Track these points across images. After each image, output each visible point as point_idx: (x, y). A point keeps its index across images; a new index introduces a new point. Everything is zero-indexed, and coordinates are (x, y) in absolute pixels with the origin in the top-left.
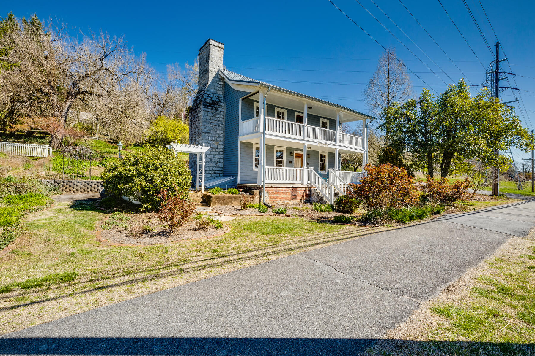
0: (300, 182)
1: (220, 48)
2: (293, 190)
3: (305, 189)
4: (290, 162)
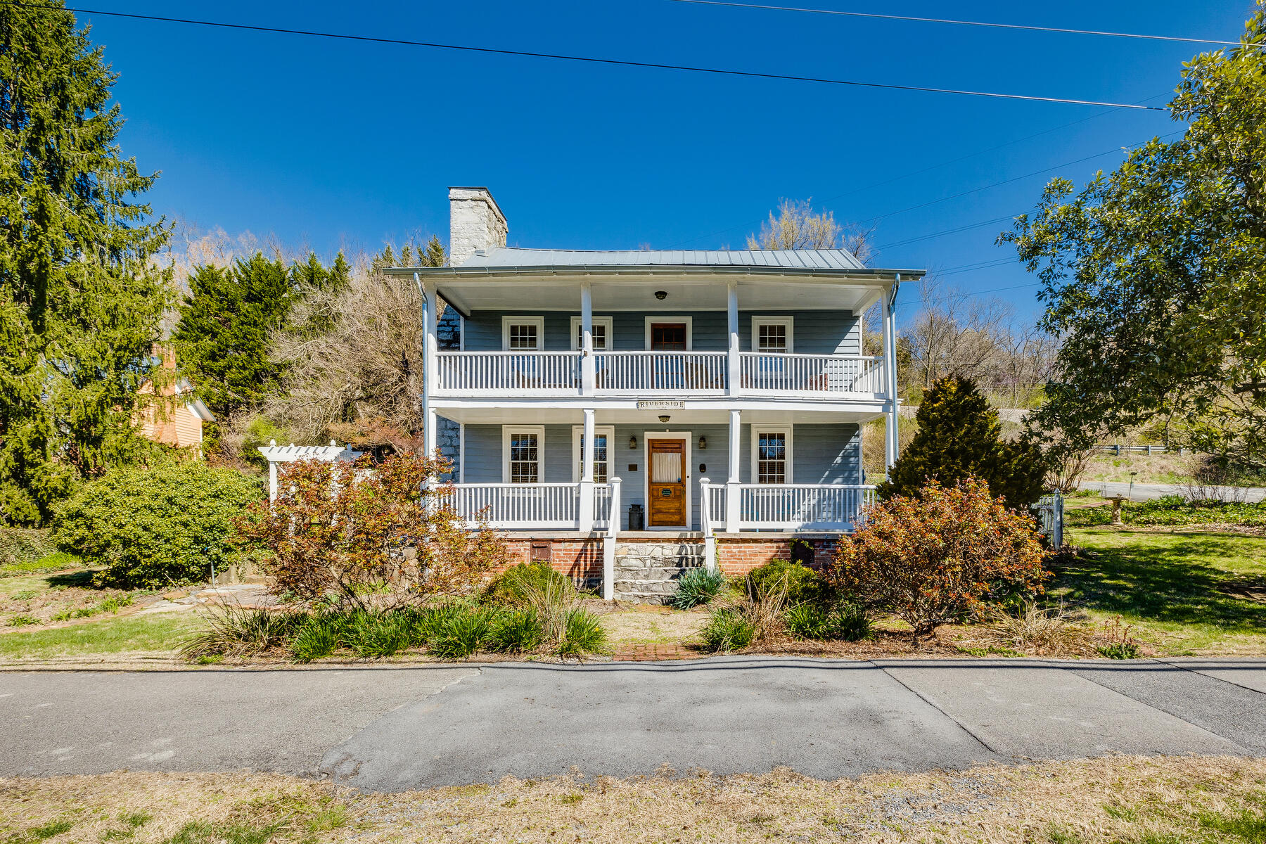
0: (571, 524)
1: (475, 200)
2: (534, 547)
3: (585, 546)
4: (633, 468)
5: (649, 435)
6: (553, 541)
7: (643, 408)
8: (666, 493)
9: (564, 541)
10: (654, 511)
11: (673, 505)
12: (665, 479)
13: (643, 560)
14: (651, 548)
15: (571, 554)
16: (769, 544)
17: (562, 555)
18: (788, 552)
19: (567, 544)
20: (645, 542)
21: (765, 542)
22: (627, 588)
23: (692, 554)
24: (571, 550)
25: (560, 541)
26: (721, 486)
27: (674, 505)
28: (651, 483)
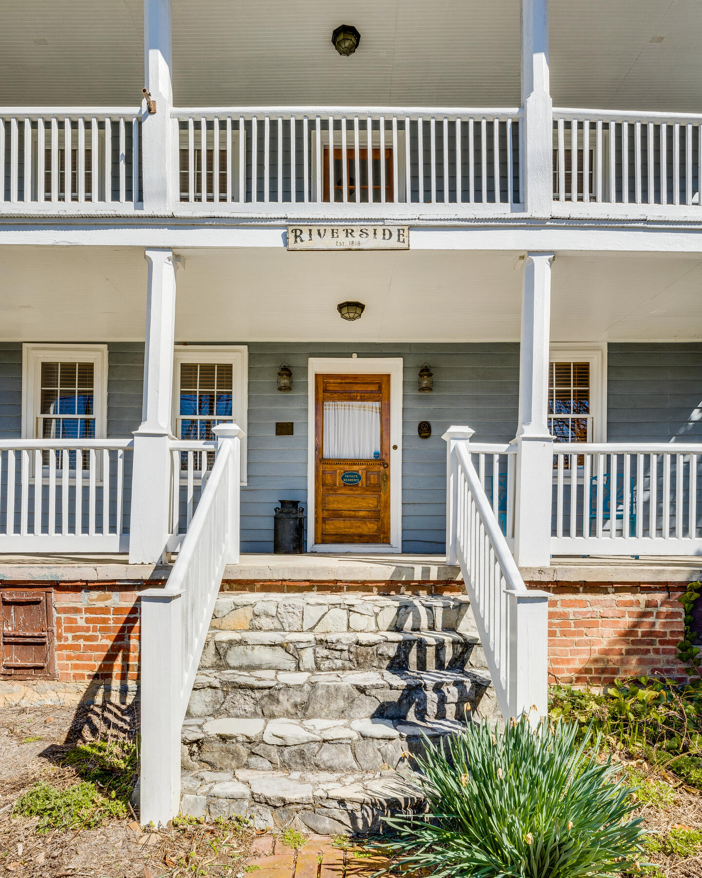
0: (109, 543)
2: (6, 602)
4: (285, 429)
5: (317, 366)
6: (58, 586)
7: (300, 245)
8: (351, 481)
9: (87, 586)
10: (326, 514)
11: (363, 504)
12: (348, 453)
13: (293, 650)
14: (317, 612)
15: (105, 621)
16: (628, 597)
17: (81, 623)
18: (678, 615)
19: (94, 594)
20: (300, 590)
21: (617, 590)
22: (236, 755)
23: (432, 628)
24: (106, 610)
25: (75, 587)
26: (501, 448)
27: (367, 503)
28: (321, 460)
